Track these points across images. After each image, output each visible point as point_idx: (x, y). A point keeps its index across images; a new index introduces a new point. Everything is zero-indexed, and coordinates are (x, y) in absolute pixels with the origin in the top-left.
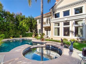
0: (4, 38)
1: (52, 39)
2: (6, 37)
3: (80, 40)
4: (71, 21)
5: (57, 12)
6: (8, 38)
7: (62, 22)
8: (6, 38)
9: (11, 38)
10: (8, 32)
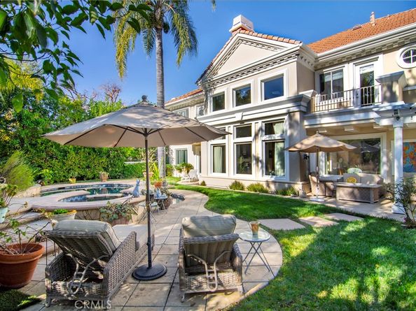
0: (49, 183)
1: (204, 184)
2: (57, 179)
3: (273, 187)
4: (253, 123)
5: (217, 91)
6: (62, 182)
7: (232, 126)
8: (55, 182)
9: (70, 183)
10: (64, 163)
